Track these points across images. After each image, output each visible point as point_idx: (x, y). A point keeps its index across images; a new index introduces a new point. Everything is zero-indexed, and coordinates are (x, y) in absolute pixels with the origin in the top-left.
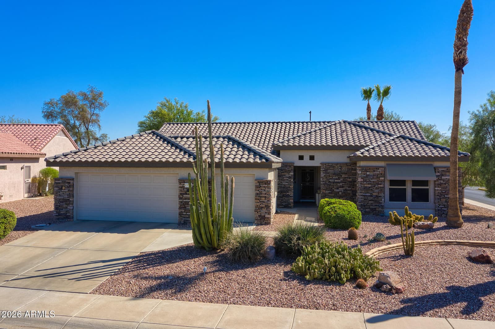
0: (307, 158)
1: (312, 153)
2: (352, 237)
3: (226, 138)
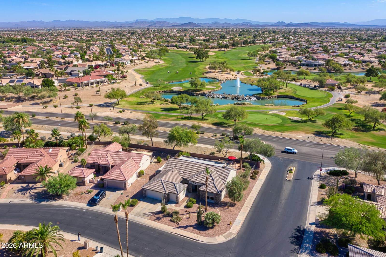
1: (195, 182)
2: (186, 212)
3: (174, 183)
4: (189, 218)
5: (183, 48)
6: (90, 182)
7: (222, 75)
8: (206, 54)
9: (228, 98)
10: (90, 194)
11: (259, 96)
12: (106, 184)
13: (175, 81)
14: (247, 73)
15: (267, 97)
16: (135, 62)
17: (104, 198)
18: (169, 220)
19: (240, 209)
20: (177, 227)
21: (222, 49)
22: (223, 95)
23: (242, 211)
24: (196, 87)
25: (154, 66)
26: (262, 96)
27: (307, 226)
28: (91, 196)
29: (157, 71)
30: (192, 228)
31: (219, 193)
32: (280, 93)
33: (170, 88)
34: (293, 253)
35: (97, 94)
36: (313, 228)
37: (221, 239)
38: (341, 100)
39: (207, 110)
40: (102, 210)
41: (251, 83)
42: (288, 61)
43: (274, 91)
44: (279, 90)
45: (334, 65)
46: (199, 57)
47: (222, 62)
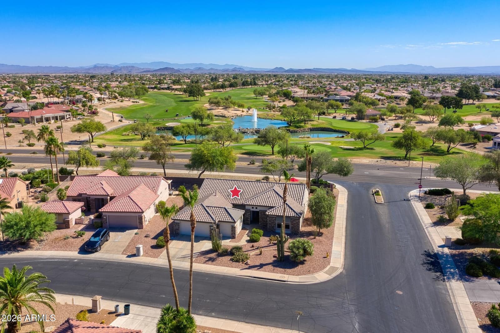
0: (255, 207)
1: (256, 207)
2: (253, 246)
3: (225, 208)
4: (261, 254)
5: (166, 89)
6: (76, 224)
7: (229, 112)
8: (201, 91)
9: (247, 133)
10: (82, 238)
11: (288, 129)
12: (107, 223)
13: (166, 119)
14: (259, 109)
15: (297, 129)
16: (104, 101)
17: (107, 240)
18: (229, 260)
19: (332, 238)
20: (245, 268)
21: (218, 90)
22: (239, 130)
23: (334, 240)
24: (202, 119)
25: (131, 106)
26: (292, 129)
27: (436, 250)
28: (83, 240)
29: (137, 110)
30: (270, 267)
31: (298, 215)
32: (312, 125)
33: (164, 124)
34: (438, 281)
35: (57, 131)
36: (446, 250)
37: (322, 277)
38: (392, 130)
39: (230, 137)
40: (108, 257)
41: (271, 118)
42: (307, 98)
43: (305, 123)
44: (310, 122)
45: (364, 100)
46: (192, 95)
47: (225, 98)
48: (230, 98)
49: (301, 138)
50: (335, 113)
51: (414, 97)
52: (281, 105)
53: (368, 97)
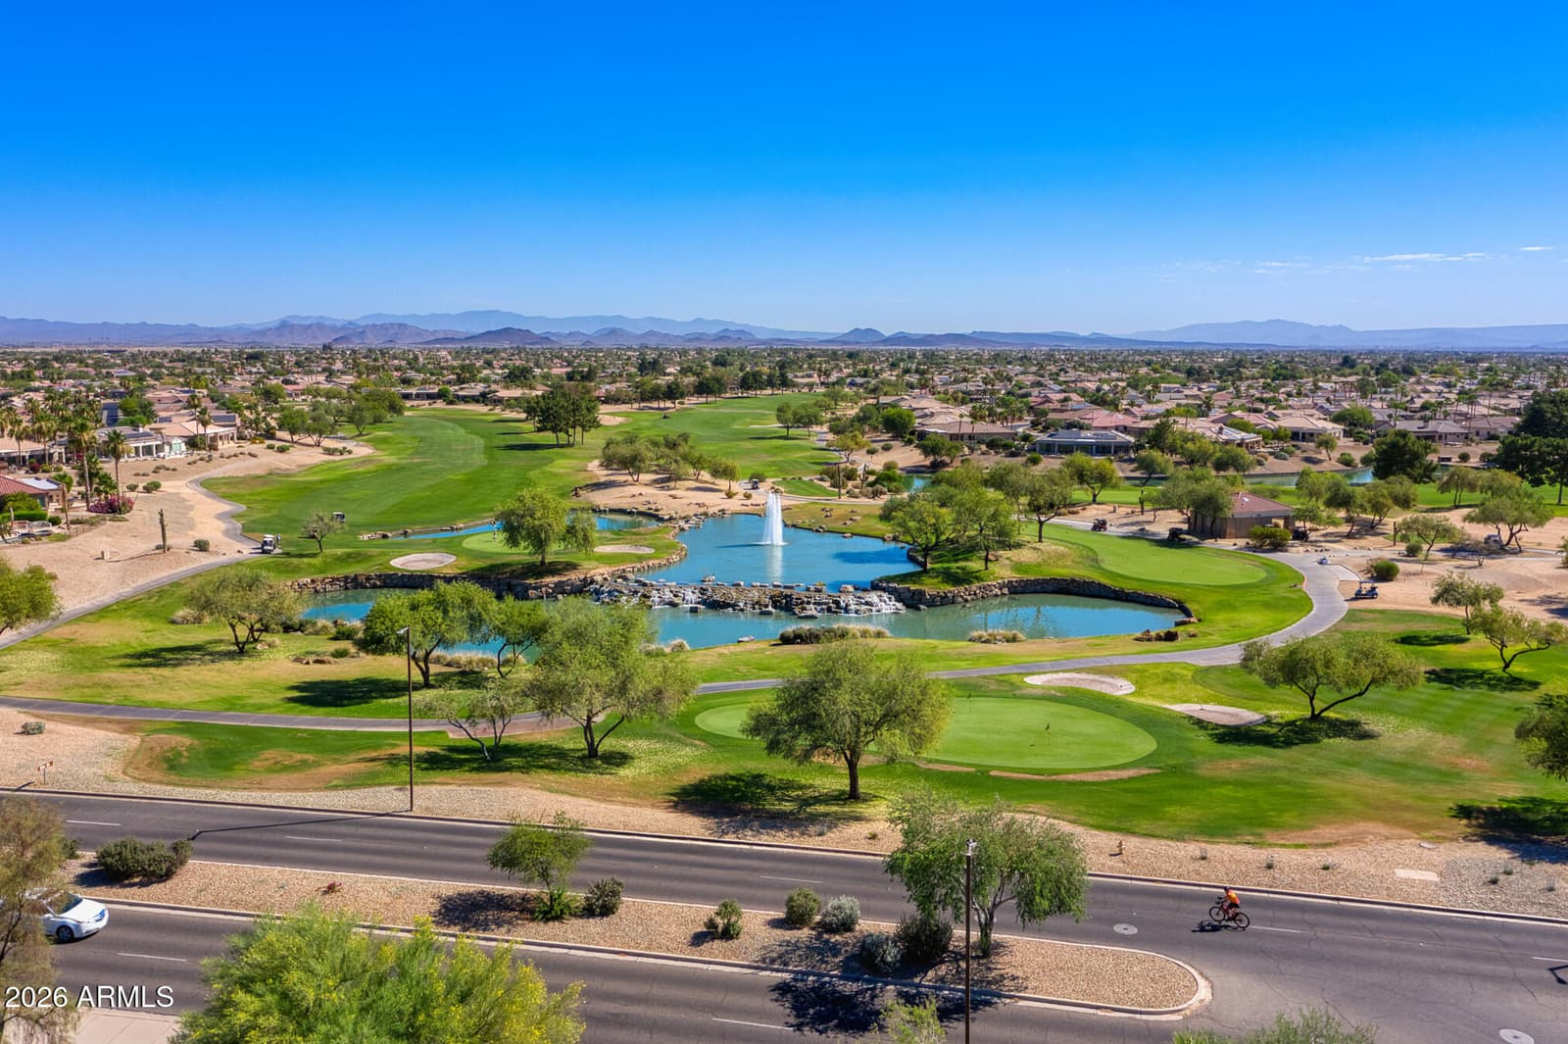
5: (475, 399)
7: (674, 498)
8: (585, 412)
9: (734, 606)
11: (913, 587)
13: (417, 528)
14: (795, 486)
15: (955, 589)
16: (213, 448)
21: (655, 405)
22: (703, 591)
25: (317, 466)
26: (931, 587)
29: (326, 485)
32: (1017, 567)
33: (384, 559)
38: (1372, 594)
39: (623, 689)
41: (839, 526)
42: (971, 437)
43: (987, 560)
44: (1008, 553)
45: (1190, 445)
46: (549, 425)
47: (666, 439)
48: (686, 440)
49: (979, 640)
50: (1094, 501)
51: (1402, 442)
52: (877, 463)
53: (1203, 436)
